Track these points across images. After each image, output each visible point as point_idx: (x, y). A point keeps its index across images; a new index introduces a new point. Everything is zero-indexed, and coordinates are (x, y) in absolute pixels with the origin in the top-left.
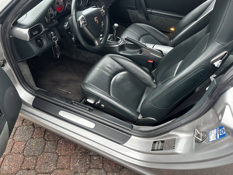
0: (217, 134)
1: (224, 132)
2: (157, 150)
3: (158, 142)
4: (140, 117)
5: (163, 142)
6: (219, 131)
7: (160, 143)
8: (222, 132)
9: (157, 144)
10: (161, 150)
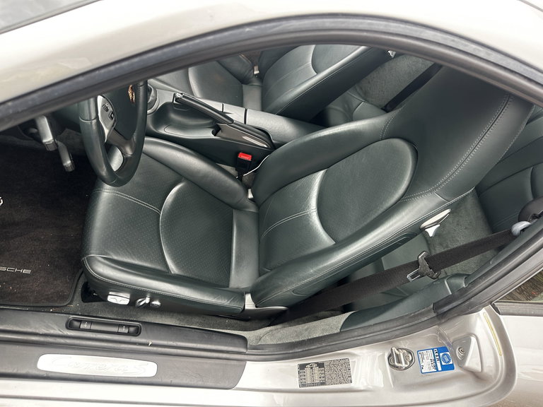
0: (435, 360)
1: (450, 360)
2: (314, 385)
3: (308, 366)
4: (249, 304)
5: (320, 365)
6: (439, 356)
7: (316, 369)
8: (447, 360)
9: (308, 370)
10: (323, 384)
